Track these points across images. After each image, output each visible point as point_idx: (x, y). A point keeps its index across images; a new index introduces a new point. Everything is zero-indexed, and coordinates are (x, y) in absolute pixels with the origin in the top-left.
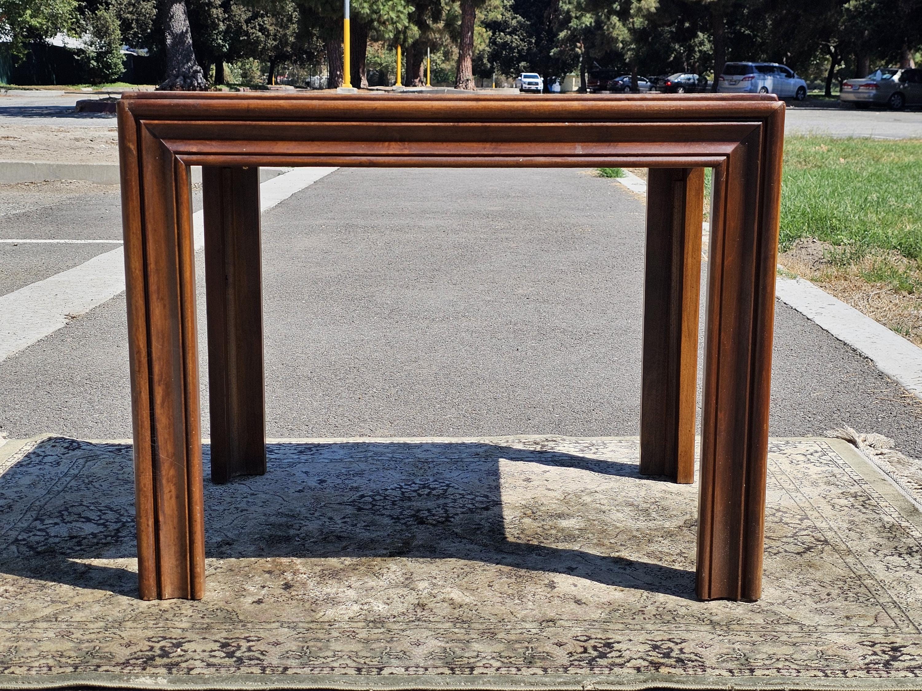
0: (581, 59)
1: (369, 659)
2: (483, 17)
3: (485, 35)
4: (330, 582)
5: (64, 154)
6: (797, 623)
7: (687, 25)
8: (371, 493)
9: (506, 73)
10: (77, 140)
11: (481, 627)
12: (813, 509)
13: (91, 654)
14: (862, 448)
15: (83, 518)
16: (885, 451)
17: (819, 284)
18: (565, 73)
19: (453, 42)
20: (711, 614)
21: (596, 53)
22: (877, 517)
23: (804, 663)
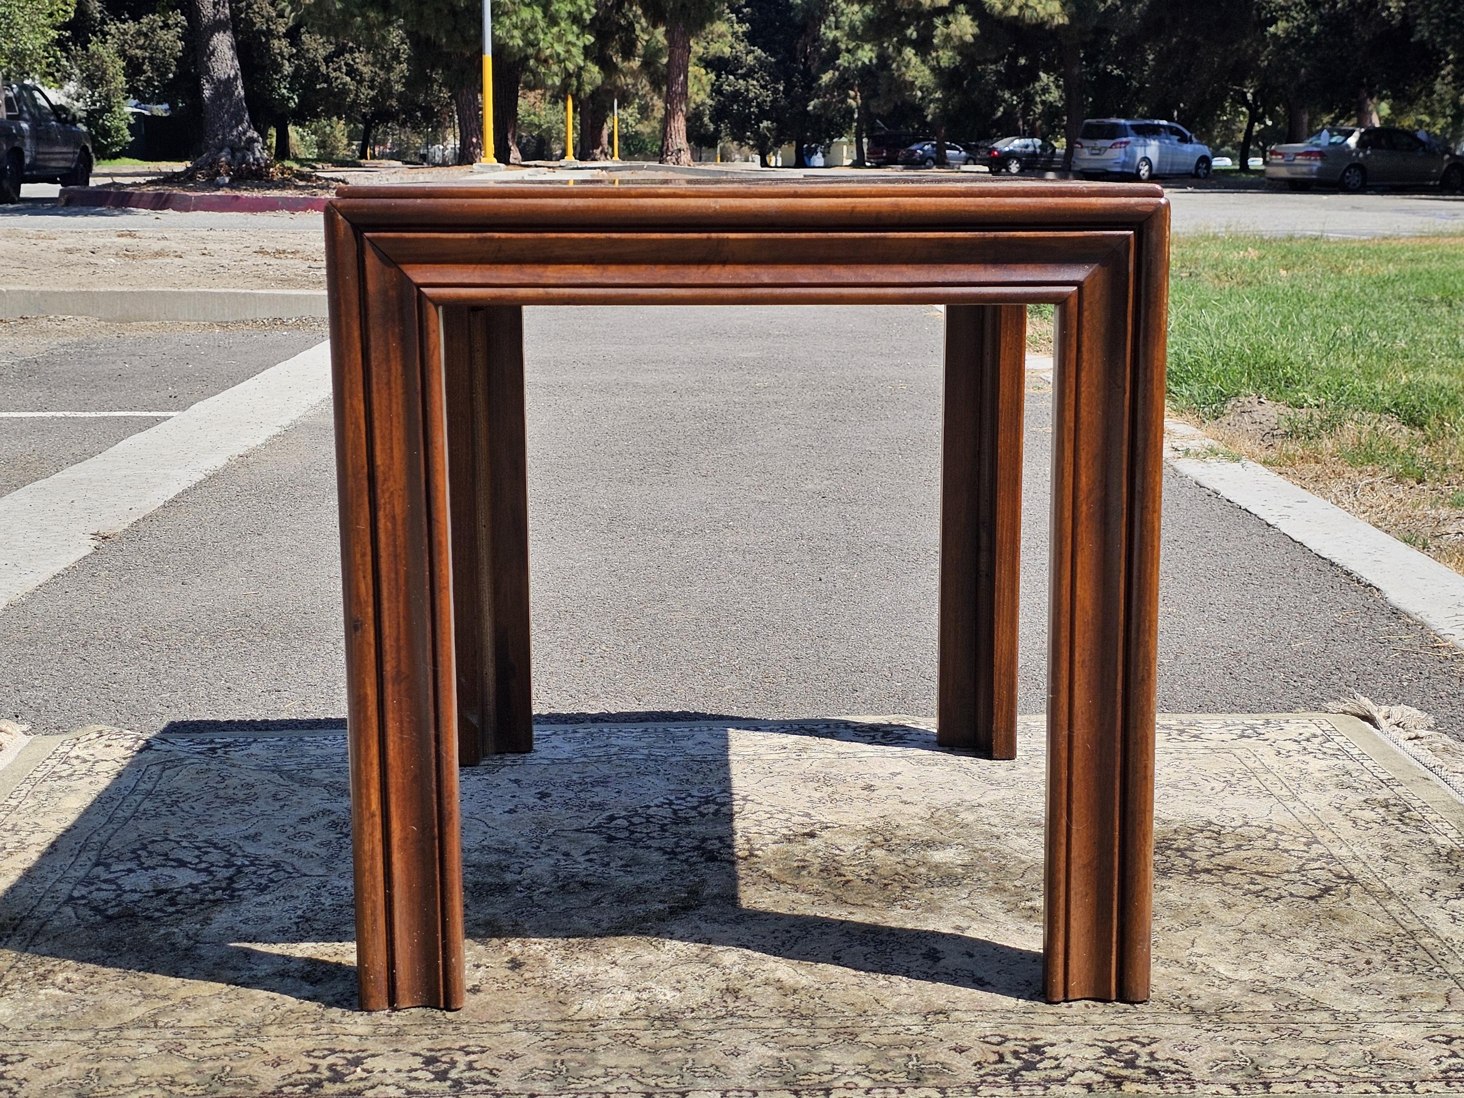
0: (856, 116)
1: (662, 1079)
2: (701, 50)
3: (705, 79)
4: (582, 956)
5: (51, 274)
6: (1327, 1009)
7: (1022, 61)
8: (624, 813)
9: (740, 138)
10: (69, 251)
11: (831, 1024)
12: (1324, 827)
13: (220, 1078)
14: (1384, 729)
15: (172, 860)
16: (1422, 733)
17: (1278, 469)
18: (831, 139)
19: (654, 91)
20: (1190, 996)
21: (881, 107)
22: (1426, 838)
23: (1347, 1072)
